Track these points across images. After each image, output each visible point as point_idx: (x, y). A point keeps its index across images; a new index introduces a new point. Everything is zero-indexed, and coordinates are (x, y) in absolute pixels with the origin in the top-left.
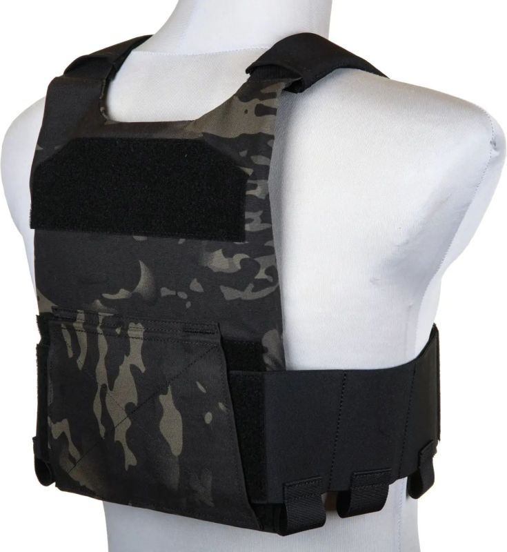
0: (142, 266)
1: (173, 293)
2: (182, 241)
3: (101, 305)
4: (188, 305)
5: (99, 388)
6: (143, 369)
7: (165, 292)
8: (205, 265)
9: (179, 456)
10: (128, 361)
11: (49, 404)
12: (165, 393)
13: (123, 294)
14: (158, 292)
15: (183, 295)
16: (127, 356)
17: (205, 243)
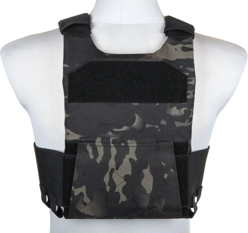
0: (137, 116)
1: (152, 126)
2: (157, 104)
3: (112, 134)
4: (159, 130)
5: (110, 170)
6: (136, 159)
7: (148, 126)
8: (168, 113)
9: (150, 194)
10: (128, 157)
11: (74, 180)
12: (146, 168)
13: (125, 128)
14: (144, 126)
15: (157, 127)
16: (127, 155)
17: (169, 104)
